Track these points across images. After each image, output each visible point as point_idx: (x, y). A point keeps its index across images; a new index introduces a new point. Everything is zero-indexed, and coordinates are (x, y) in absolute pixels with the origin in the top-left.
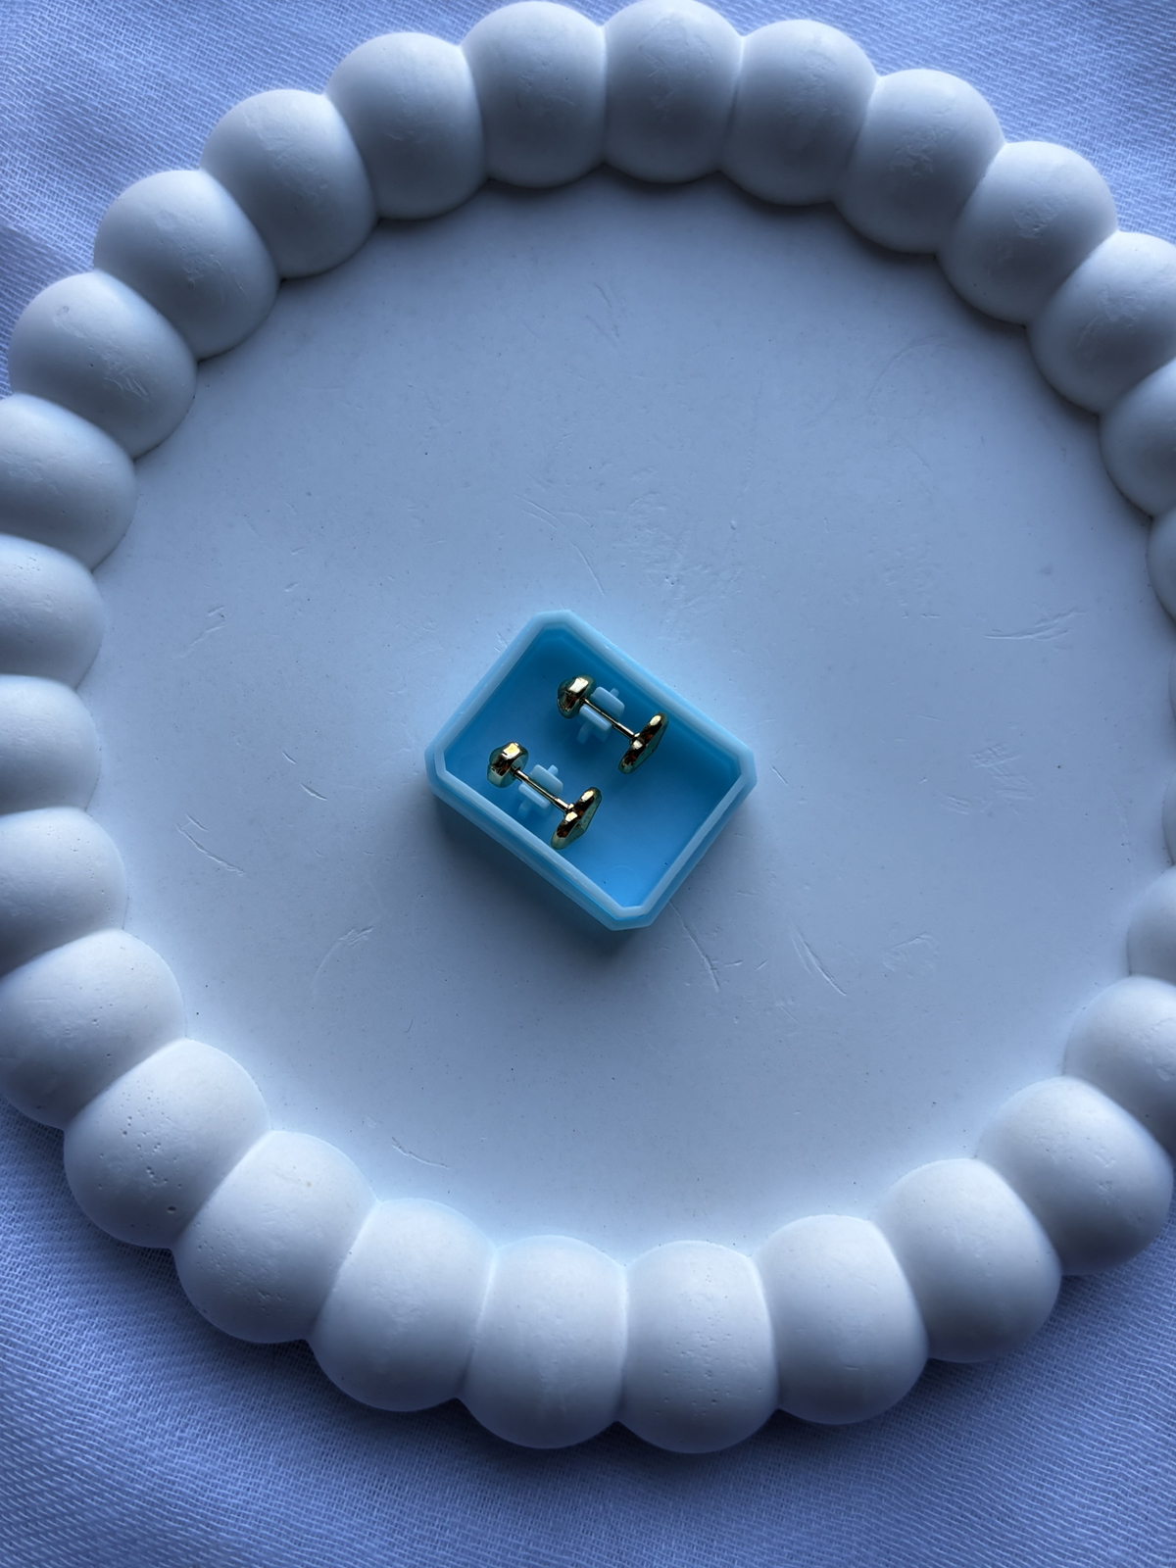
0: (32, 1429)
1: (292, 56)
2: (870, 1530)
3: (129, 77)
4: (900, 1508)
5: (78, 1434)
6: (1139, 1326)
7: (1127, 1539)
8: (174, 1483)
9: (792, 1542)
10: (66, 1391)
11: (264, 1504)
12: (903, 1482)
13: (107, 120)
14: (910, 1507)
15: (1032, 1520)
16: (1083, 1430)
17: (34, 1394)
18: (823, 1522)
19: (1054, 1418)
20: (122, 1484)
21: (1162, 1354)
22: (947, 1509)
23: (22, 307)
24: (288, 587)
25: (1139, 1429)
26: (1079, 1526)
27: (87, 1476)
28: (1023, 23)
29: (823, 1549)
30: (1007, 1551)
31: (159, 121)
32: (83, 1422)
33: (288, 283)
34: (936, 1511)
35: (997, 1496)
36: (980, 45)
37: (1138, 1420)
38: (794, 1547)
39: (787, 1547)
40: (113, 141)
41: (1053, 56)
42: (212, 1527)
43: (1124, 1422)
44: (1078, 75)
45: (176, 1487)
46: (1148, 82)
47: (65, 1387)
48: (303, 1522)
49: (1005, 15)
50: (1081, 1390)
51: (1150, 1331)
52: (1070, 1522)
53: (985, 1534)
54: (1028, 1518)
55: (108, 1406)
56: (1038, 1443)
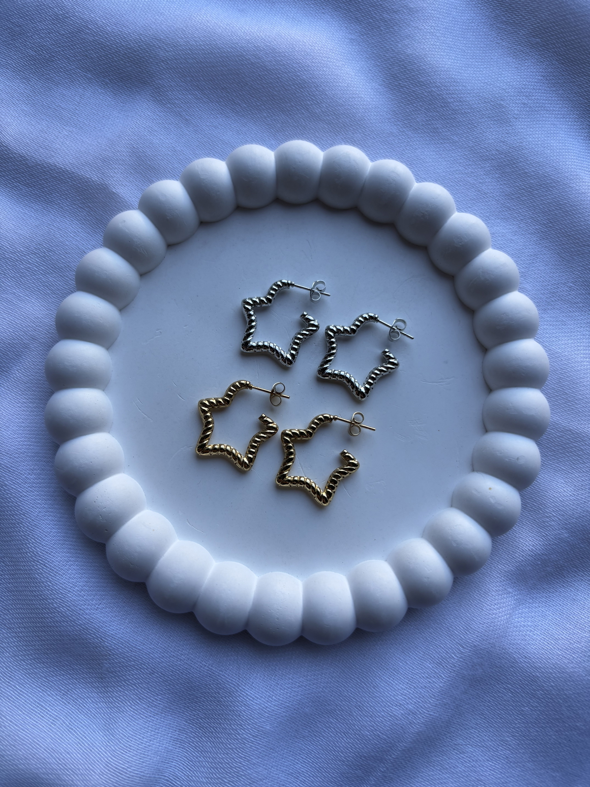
0: (47, 596)
1: (219, 147)
2: (328, 682)
3: (163, 146)
4: (340, 677)
5: (62, 600)
6: (434, 630)
7: (415, 703)
8: (92, 623)
9: (300, 682)
10: (61, 585)
11: (121, 635)
12: (343, 668)
13: (152, 159)
14: (343, 677)
15: (384, 690)
16: (408, 662)
17: (50, 584)
18: (312, 677)
19: (398, 656)
20: (75, 620)
21: (440, 641)
22: (356, 680)
23: (113, 217)
24: (185, 326)
25: (427, 665)
26: (400, 695)
27: (63, 615)
28: (472, 172)
29: (311, 686)
30: (374, 699)
31: (170, 162)
32: (65, 597)
33: (203, 224)
34: (352, 681)
35: (374, 680)
36: (456, 177)
37: (427, 662)
38: (301, 683)
39: (298, 683)
40: (154, 167)
41: (480, 185)
42: (103, 640)
43: (422, 662)
44: (488, 193)
45: (93, 624)
46: (513, 199)
47: (61, 583)
48: (134, 644)
49: (466, 169)
50: (409, 648)
51: (437, 632)
52: (397, 694)
53: (367, 692)
54: (383, 689)
55: (74, 593)
56: (391, 663)
